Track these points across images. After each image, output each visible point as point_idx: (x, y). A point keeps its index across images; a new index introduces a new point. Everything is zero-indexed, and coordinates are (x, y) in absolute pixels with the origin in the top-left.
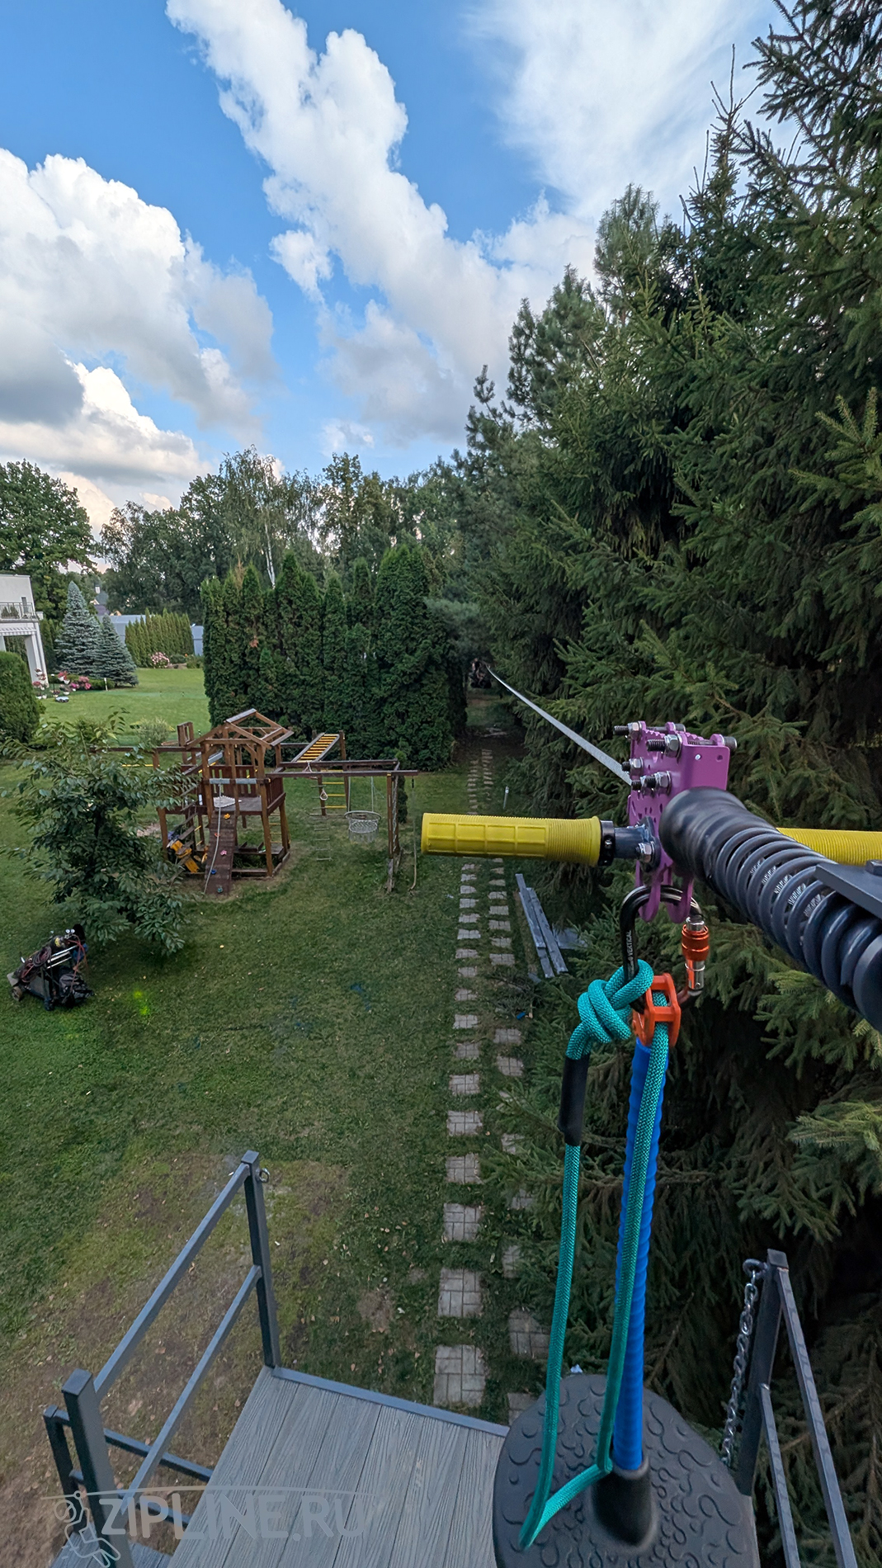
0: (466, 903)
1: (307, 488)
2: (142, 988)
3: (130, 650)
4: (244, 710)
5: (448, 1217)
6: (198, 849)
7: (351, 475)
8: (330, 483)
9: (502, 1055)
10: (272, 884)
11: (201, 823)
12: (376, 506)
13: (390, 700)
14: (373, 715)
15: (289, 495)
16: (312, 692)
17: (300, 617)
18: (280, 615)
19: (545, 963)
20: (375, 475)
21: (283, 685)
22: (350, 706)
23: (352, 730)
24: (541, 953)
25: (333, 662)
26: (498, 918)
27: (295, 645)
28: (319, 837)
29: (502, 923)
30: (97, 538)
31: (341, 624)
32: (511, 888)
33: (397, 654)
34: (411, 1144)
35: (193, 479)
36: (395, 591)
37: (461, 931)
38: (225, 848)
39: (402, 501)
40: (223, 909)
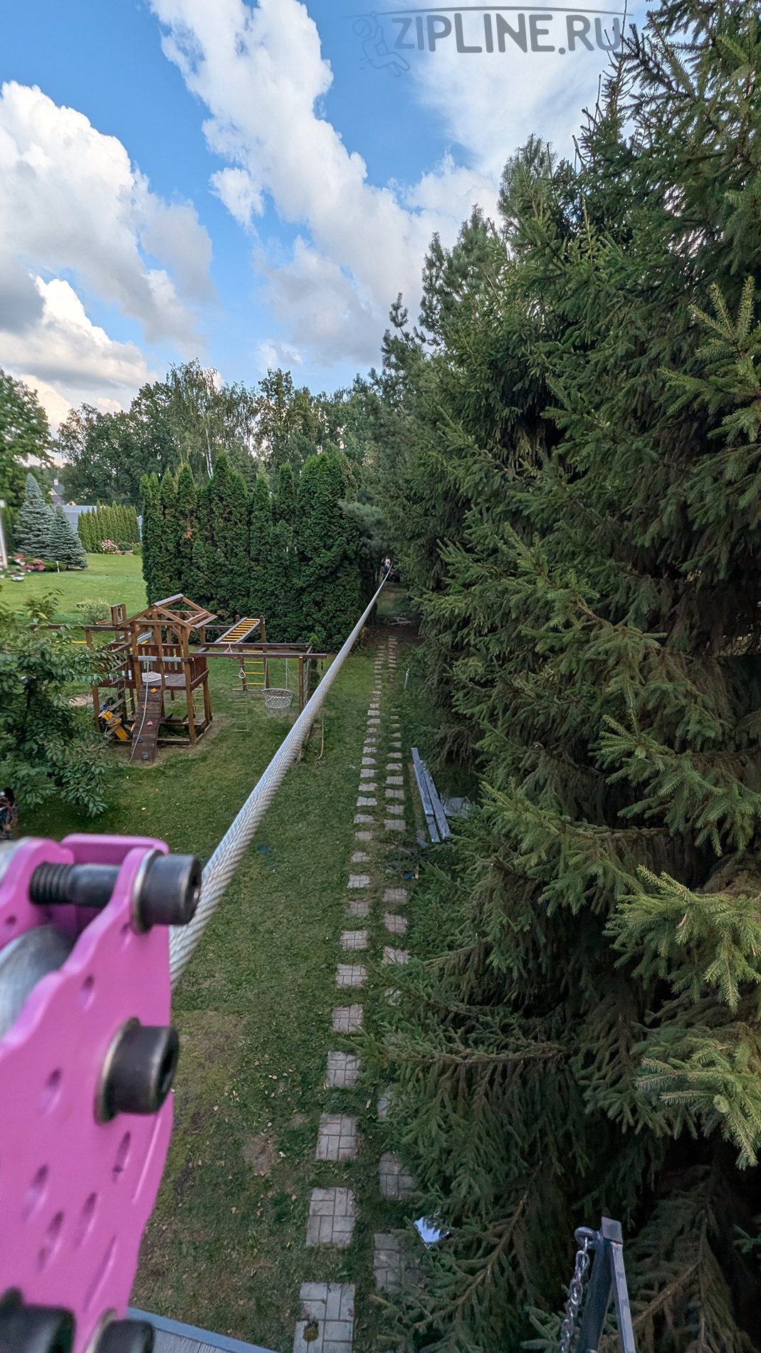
0: (366, 773)
1: (244, 398)
3: (81, 537)
4: (177, 593)
5: (331, 1064)
6: (129, 719)
7: (283, 389)
8: (265, 394)
9: (390, 913)
10: (193, 752)
11: (132, 695)
12: (305, 417)
13: (309, 589)
14: (293, 603)
15: (228, 404)
16: (239, 580)
17: (230, 513)
18: (211, 509)
19: (432, 829)
20: (306, 390)
21: (213, 573)
22: (273, 593)
23: (274, 615)
24: (429, 820)
25: (259, 554)
26: (393, 787)
27: (225, 538)
28: (239, 710)
29: (396, 792)
30: (54, 436)
31: (267, 521)
32: (407, 760)
33: (315, 549)
34: (303, 995)
35: (142, 385)
36: (314, 493)
37: (360, 798)
38: (152, 719)
39: (327, 415)
40: (148, 774)
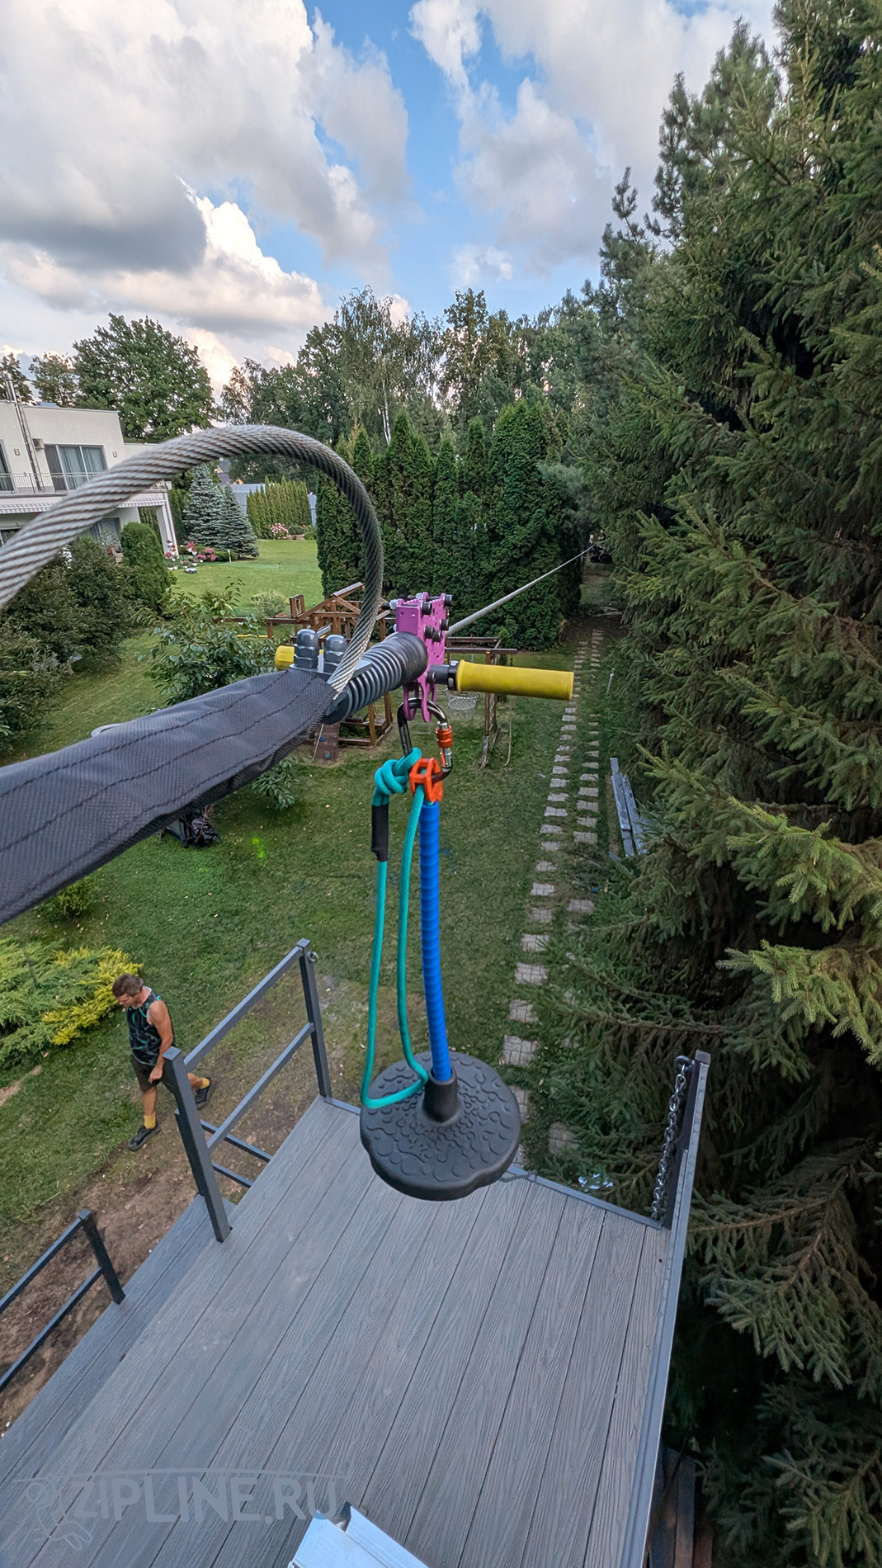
0: (557, 783)
1: (427, 335)
2: (259, 836)
3: (251, 521)
4: (354, 582)
5: (507, 1046)
7: (475, 316)
8: (451, 326)
10: (373, 753)
12: (499, 352)
13: (499, 575)
14: (481, 591)
15: (407, 344)
16: (420, 565)
17: (411, 485)
18: (391, 482)
19: (627, 844)
20: (503, 315)
21: (392, 558)
22: (458, 581)
24: (624, 835)
25: (442, 534)
26: (586, 799)
27: (405, 516)
29: (590, 804)
30: (218, 401)
31: (452, 492)
32: (604, 771)
33: (508, 525)
34: (481, 986)
35: (309, 330)
36: (509, 454)
37: (549, 808)
39: (530, 345)
40: (330, 773)
